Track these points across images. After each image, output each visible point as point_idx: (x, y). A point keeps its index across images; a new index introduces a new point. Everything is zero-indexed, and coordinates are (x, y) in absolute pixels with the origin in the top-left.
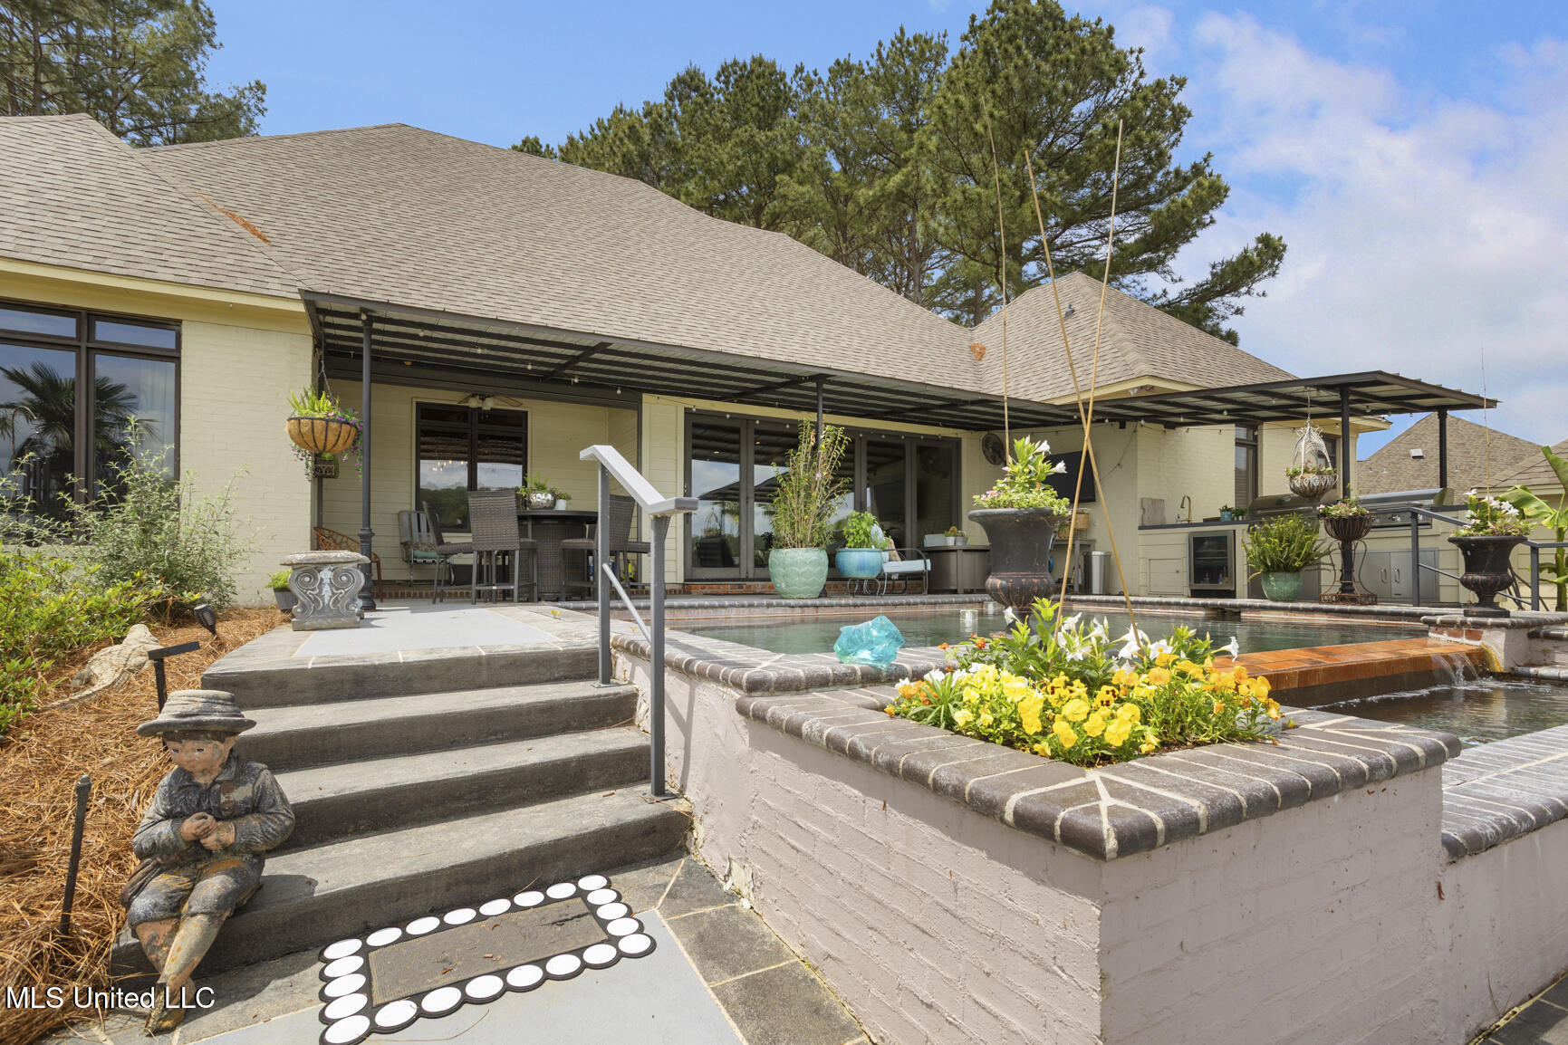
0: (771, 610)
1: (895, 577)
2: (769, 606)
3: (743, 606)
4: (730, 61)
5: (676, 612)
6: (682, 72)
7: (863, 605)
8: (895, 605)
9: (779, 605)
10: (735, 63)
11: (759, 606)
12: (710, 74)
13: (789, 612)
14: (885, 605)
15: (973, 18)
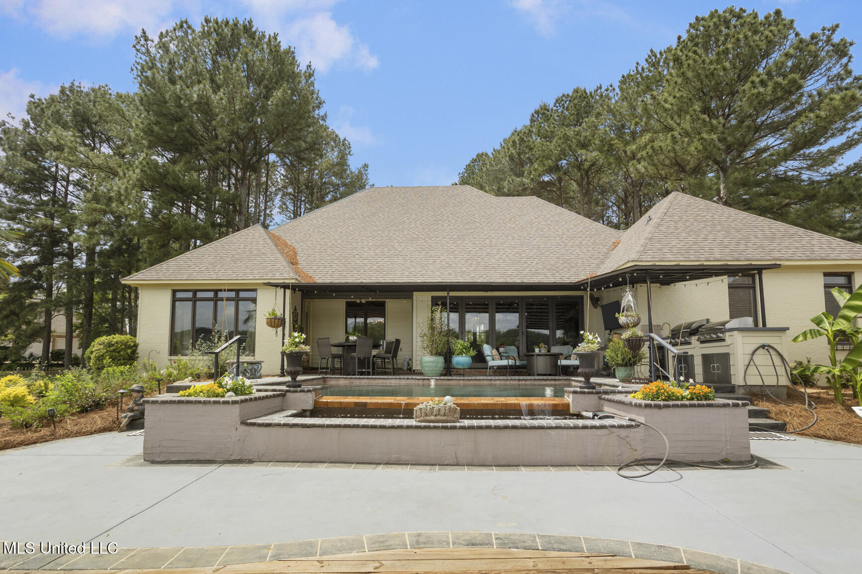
0: (409, 380)
1: (496, 368)
2: (408, 379)
3: (397, 379)
4: (561, 95)
5: (370, 380)
6: (537, 107)
7: (452, 380)
8: (469, 380)
9: (412, 379)
10: (564, 96)
11: (404, 379)
12: (551, 103)
13: (417, 382)
14: (463, 380)
15: (679, 38)
